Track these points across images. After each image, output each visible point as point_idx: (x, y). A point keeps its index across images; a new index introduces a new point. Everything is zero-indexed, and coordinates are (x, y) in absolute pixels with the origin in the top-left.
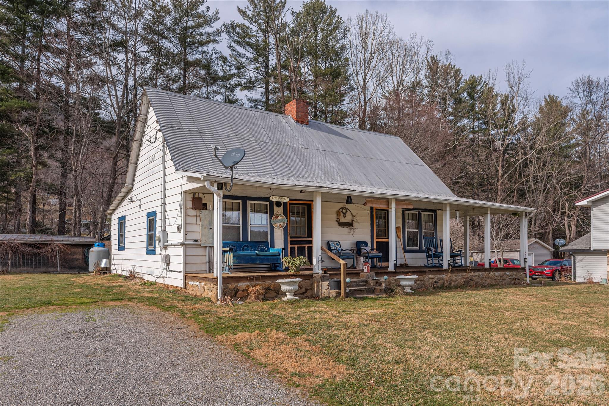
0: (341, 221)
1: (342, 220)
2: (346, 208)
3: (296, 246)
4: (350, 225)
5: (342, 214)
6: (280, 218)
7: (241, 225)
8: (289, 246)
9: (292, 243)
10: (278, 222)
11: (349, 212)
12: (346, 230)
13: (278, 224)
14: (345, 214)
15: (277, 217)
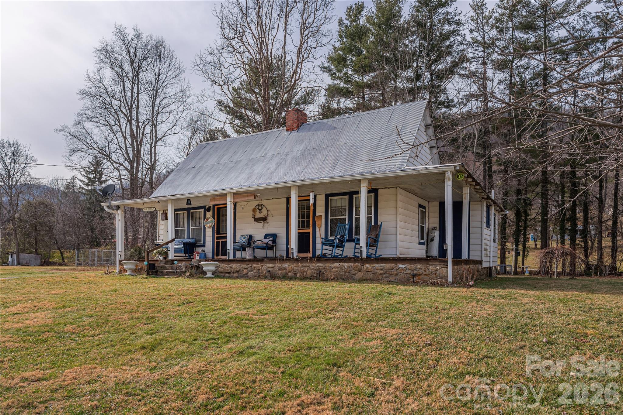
0: (256, 217)
1: (258, 215)
2: (262, 205)
3: (220, 241)
4: (264, 219)
5: (258, 211)
6: (209, 220)
7: (186, 228)
8: (216, 241)
9: (218, 238)
10: (208, 223)
11: (264, 208)
12: (260, 224)
13: (208, 225)
14: (260, 211)
15: (207, 220)
